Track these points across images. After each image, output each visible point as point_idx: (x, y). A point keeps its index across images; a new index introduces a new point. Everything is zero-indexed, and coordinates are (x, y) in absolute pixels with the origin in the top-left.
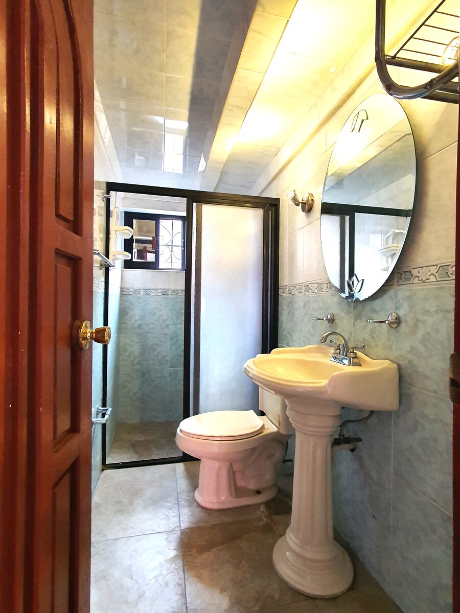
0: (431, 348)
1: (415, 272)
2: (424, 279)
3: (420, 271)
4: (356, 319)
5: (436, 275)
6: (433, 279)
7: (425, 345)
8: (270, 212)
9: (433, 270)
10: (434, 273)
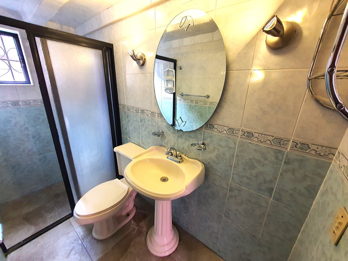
0: (220, 160)
1: (216, 126)
2: (220, 131)
3: (218, 127)
4: (178, 138)
5: (227, 131)
6: (225, 132)
7: (218, 159)
8: (107, 53)
9: (226, 128)
10: (226, 130)
